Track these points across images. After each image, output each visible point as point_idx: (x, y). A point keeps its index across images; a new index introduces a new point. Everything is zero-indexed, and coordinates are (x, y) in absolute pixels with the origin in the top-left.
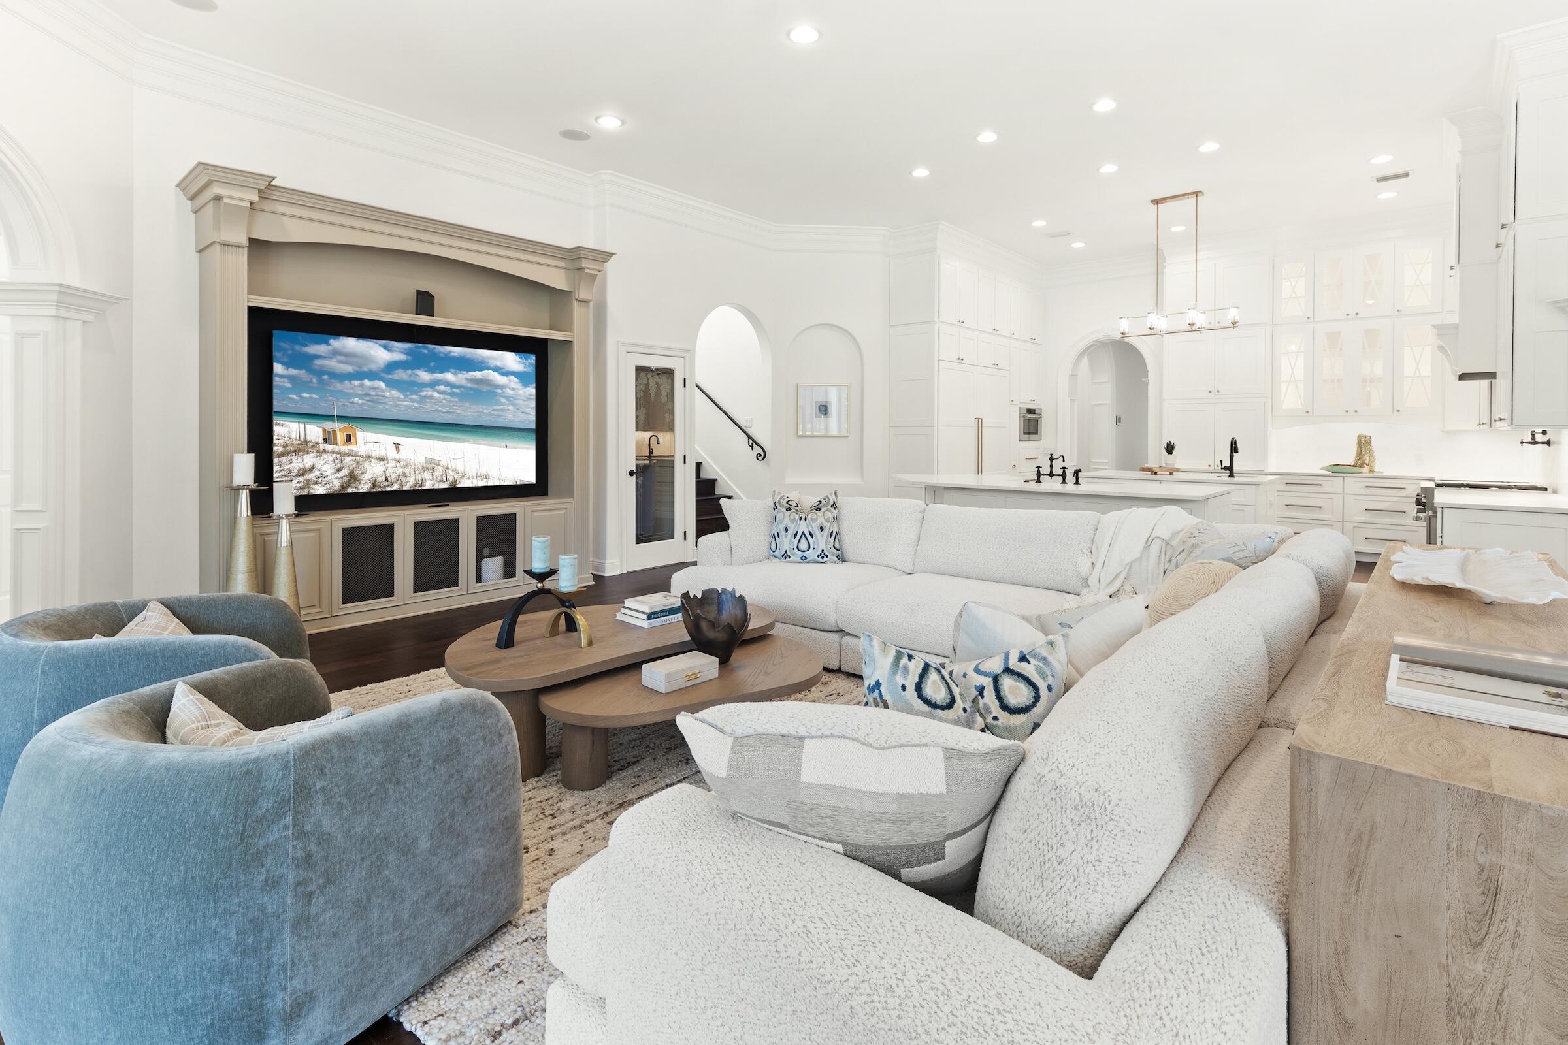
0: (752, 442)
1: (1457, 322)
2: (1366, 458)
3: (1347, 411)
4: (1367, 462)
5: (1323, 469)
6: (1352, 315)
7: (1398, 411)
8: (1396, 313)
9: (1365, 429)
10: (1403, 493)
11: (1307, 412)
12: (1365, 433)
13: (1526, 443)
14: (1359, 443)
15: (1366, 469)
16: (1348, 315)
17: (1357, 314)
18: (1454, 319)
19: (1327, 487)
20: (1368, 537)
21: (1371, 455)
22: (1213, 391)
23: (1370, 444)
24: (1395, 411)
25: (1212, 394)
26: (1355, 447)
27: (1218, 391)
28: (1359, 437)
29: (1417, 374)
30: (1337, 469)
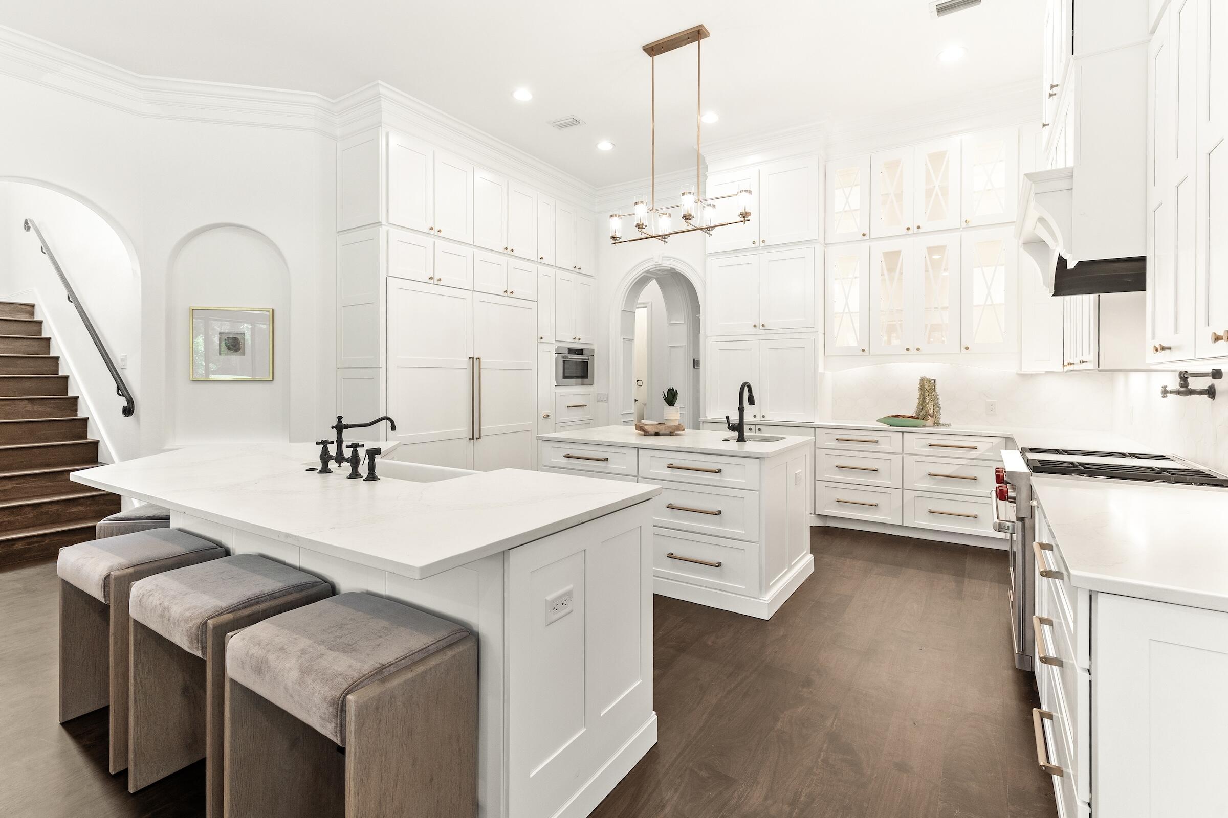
0: (122, 389)
1: (1070, 164)
2: (930, 407)
3: (908, 349)
4: (931, 412)
5: (879, 421)
6: (914, 229)
7: (967, 348)
8: (964, 225)
9: (929, 370)
10: (973, 454)
11: (863, 350)
12: (929, 377)
13: (1171, 392)
14: (922, 389)
15: (930, 421)
16: (908, 229)
17: (919, 227)
18: (1064, 159)
19: (884, 446)
20: (933, 509)
21: (936, 404)
22: (758, 325)
23: (934, 390)
24: (963, 349)
25: (757, 330)
26: (917, 394)
27: (763, 325)
28: (922, 381)
29: (989, 302)
30: (895, 421)
